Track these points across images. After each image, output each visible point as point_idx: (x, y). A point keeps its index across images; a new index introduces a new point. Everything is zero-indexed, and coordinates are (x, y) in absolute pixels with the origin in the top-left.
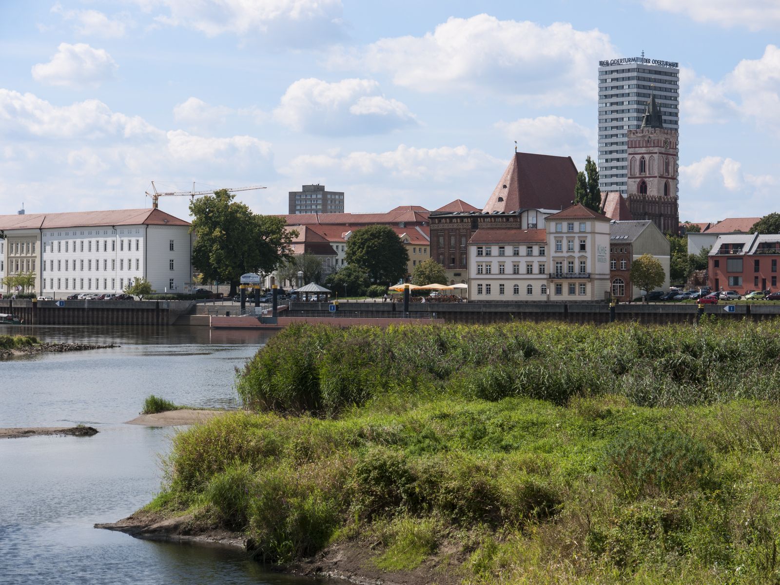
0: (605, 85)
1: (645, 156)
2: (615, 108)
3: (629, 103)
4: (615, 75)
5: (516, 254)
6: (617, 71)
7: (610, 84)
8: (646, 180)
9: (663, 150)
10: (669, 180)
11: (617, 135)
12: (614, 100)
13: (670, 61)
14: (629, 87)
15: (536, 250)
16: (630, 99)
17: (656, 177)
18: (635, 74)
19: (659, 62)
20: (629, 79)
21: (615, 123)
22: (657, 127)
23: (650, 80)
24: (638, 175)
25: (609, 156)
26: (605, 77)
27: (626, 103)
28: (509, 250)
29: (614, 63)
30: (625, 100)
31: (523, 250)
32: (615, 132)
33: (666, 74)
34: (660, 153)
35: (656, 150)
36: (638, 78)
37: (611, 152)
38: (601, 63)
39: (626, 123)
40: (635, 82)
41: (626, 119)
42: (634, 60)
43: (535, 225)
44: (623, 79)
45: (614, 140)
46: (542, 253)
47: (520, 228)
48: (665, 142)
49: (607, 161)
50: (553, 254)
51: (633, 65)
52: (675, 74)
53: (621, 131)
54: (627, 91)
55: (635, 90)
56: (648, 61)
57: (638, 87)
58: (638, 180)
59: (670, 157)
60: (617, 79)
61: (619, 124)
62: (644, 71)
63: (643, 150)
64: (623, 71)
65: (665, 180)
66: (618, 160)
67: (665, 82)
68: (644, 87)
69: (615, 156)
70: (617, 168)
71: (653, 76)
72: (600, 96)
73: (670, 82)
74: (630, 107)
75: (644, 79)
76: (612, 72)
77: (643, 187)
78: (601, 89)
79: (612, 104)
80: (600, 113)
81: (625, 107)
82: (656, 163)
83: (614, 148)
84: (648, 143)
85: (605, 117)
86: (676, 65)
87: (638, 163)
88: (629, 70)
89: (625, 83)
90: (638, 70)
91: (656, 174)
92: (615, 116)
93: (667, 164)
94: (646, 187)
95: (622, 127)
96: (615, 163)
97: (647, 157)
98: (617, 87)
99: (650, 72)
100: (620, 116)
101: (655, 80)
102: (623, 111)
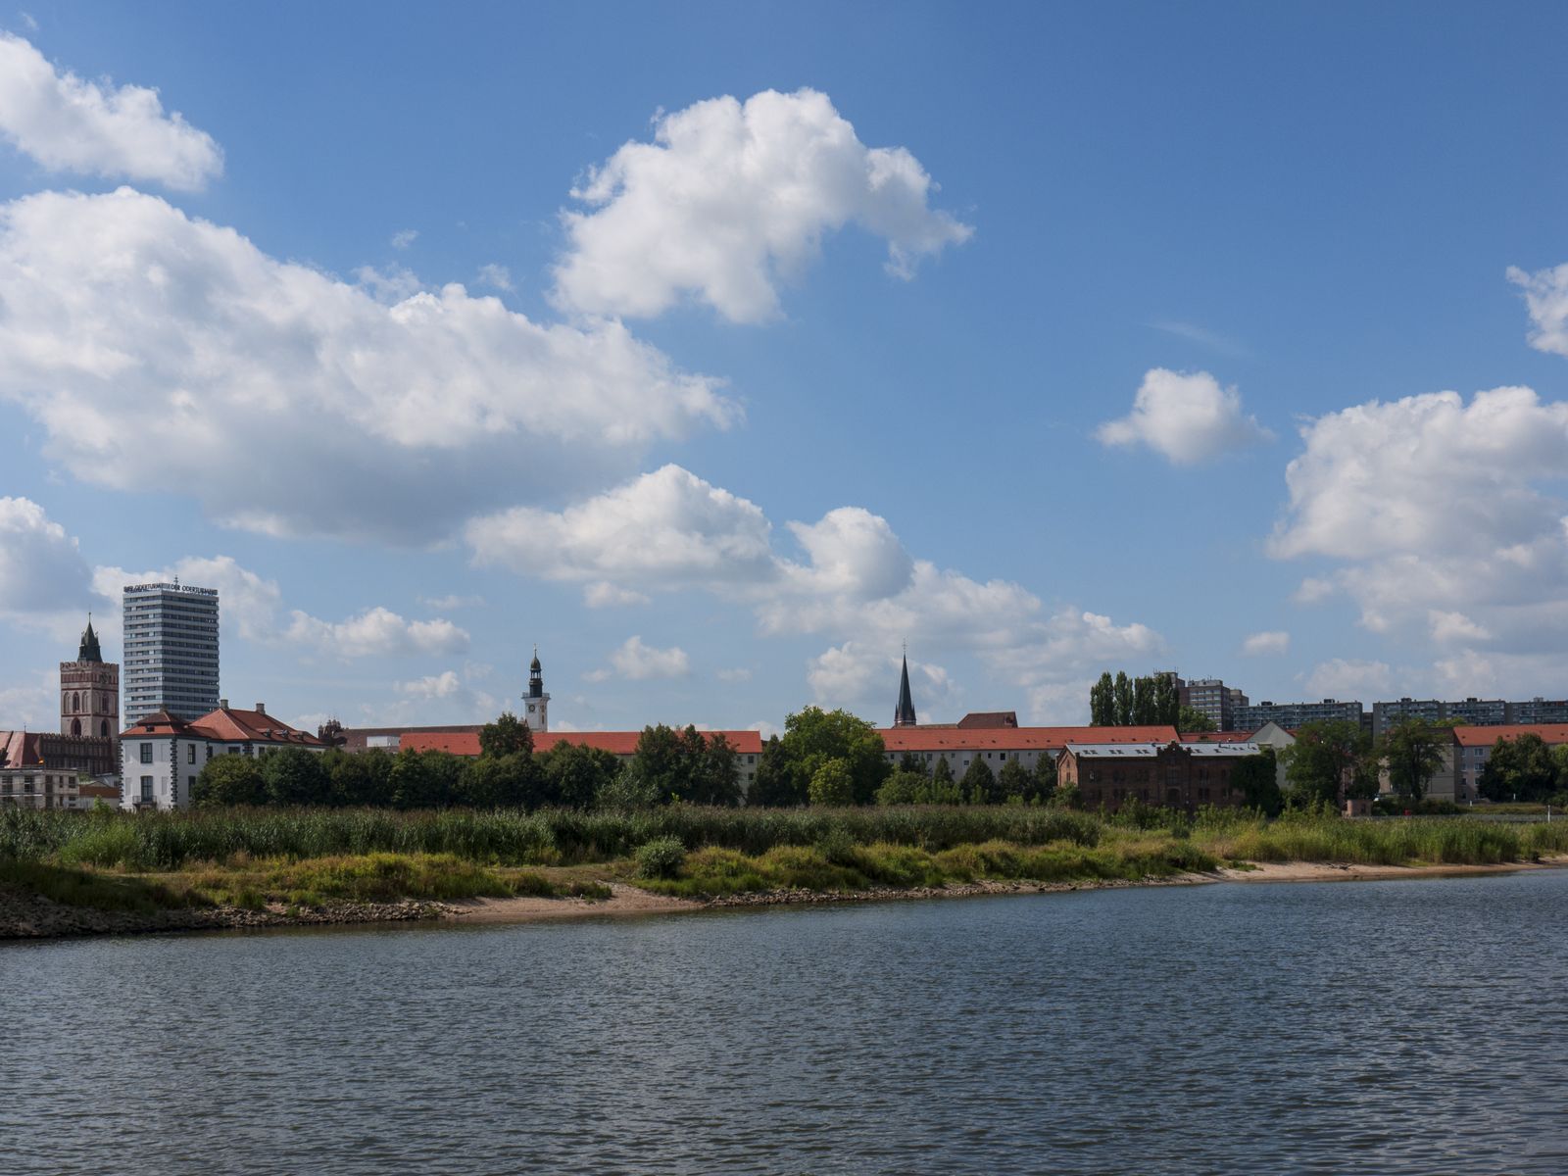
0: (130, 614)
1: (79, 691)
3: (155, 635)
4: (140, 603)
6: (142, 598)
7: (134, 612)
8: (80, 718)
9: (99, 685)
10: (109, 719)
11: (143, 670)
12: (140, 630)
13: (207, 587)
14: (154, 616)
16: (155, 629)
17: (89, 715)
18: (160, 602)
19: (192, 589)
20: (154, 607)
21: (141, 657)
22: (92, 660)
23: (179, 608)
24: (71, 713)
25: (135, 694)
26: (130, 605)
27: (151, 634)
29: (139, 589)
30: (151, 630)
32: (140, 666)
33: (201, 602)
34: (94, 688)
35: (89, 685)
36: (164, 607)
37: (137, 689)
38: (127, 590)
39: (152, 656)
40: (160, 611)
41: (151, 653)
42: (159, 586)
44: (148, 607)
45: (140, 675)
48: (102, 677)
49: (133, 698)
51: (160, 592)
52: (213, 603)
53: (147, 666)
54: (152, 621)
55: (161, 620)
56: (178, 587)
57: (165, 616)
58: (72, 718)
59: (110, 693)
60: (143, 607)
61: (145, 657)
62: (172, 598)
63: (77, 685)
64: (148, 598)
65: (102, 719)
66: (144, 698)
67: (199, 611)
68: (172, 617)
69: (141, 693)
70: (143, 706)
71: (185, 604)
72: (125, 626)
73: (207, 611)
74: (155, 639)
75: (172, 608)
76: (137, 599)
77: (77, 727)
79: (137, 634)
81: (151, 638)
82: (91, 699)
83: (141, 684)
85: (130, 650)
86: (215, 592)
87: (71, 700)
88: (154, 598)
89: (150, 612)
90: (164, 597)
91: (90, 712)
93: (105, 703)
94: (80, 726)
95: (148, 661)
96: (141, 702)
98: (142, 616)
99: (181, 599)
100: (145, 648)
101: (186, 609)
102: (148, 643)
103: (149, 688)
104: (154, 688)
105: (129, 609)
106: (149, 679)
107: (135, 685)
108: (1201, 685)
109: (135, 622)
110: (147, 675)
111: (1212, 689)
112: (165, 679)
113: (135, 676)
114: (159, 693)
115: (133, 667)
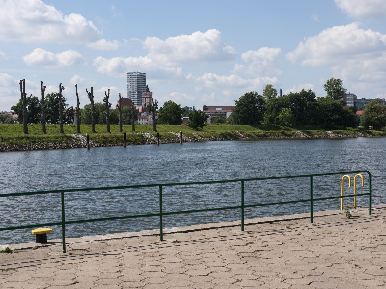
0: (129, 79)
2: (131, 84)
3: (135, 83)
4: (131, 76)
5: (143, 121)
6: (132, 75)
7: (130, 78)
8: (146, 103)
9: (150, 97)
12: (131, 82)
13: (144, 73)
14: (135, 79)
15: (146, 120)
16: (135, 82)
18: (136, 76)
19: (141, 73)
20: (135, 77)
21: (131, 88)
22: (148, 91)
23: (140, 78)
25: (130, 96)
28: (141, 120)
29: (131, 73)
30: (134, 82)
31: (144, 120)
32: (131, 90)
33: (143, 76)
35: (148, 97)
36: (137, 77)
37: (130, 95)
38: (128, 73)
39: (134, 88)
40: (136, 78)
41: (134, 87)
42: (136, 73)
43: (143, 115)
44: (133, 77)
45: (131, 92)
46: (147, 121)
47: (141, 116)
48: (150, 95)
49: (129, 97)
50: (149, 121)
51: (136, 74)
52: (145, 76)
53: (133, 90)
54: (134, 80)
55: (136, 80)
56: (139, 73)
57: (137, 79)
58: (144, 103)
60: (132, 77)
61: (133, 88)
62: (138, 75)
63: (145, 97)
64: (133, 75)
66: (132, 97)
67: (143, 78)
68: (139, 79)
69: (131, 96)
72: (127, 81)
73: (144, 78)
75: (138, 77)
76: (131, 75)
77: (145, 105)
78: (128, 79)
80: (128, 85)
81: (134, 84)
82: (148, 100)
83: (131, 94)
84: (147, 95)
85: (129, 86)
86: (146, 74)
87: (144, 100)
88: (135, 75)
89: (134, 78)
90: (137, 75)
91: (149, 102)
92: (131, 86)
93: (151, 100)
95: (133, 89)
97: (146, 98)
98: (132, 79)
99: (140, 76)
100: (133, 86)
101: (141, 78)
102: (133, 85)
103: (133, 95)
104: (135, 95)
105: (128, 78)
106: (133, 93)
107: (130, 94)
108: (349, 94)
109: (130, 80)
110: (133, 92)
111: (352, 95)
112: (137, 93)
113: (130, 92)
114: (136, 96)
115: (129, 90)
